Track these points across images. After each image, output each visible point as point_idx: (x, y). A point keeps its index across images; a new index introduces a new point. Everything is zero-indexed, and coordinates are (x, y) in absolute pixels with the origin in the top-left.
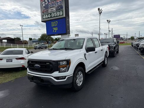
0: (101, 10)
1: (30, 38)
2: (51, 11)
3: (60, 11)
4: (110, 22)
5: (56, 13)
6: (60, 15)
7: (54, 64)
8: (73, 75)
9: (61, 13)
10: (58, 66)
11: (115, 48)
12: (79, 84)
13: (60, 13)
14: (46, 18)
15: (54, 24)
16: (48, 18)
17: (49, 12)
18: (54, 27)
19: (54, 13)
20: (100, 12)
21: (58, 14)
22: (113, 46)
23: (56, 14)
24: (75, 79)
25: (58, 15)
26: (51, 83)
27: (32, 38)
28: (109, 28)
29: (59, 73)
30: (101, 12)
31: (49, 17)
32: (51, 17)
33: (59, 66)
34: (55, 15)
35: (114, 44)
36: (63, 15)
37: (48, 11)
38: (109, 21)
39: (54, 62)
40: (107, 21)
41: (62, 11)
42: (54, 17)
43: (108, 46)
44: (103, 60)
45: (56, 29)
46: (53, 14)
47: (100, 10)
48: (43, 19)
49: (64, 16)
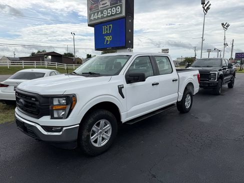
0: (208, 3)
1: (88, 55)
2: (103, 6)
3: (117, 6)
4: (228, 26)
5: (110, 9)
6: (117, 12)
7: (41, 101)
8: (78, 125)
9: (118, 8)
10: (49, 105)
11: (221, 77)
12: (100, 144)
13: (117, 10)
14: (95, 19)
15: (107, 29)
16: (98, 18)
17: (100, 9)
18: (107, 35)
19: (107, 9)
20: (206, 8)
21: (114, 10)
22: (217, 73)
23: (111, 11)
24: (85, 133)
25: (113, 14)
26: (36, 136)
27: (91, 55)
28: (225, 39)
29: (51, 118)
30: (208, 8)
31: (100, 16)
32: (102, 18)
33: (50, 107)
34: (109, 13)
35: (220, 70)
36: (121, 13)
37: (98, 6)
38: (225, 26)
39: (42, 99)
40: (223, 24)
41: (121, 6)
42: (107, 16)
43: (197, 72)
44: (180, 100)
45: (108, 39)
46: (106, 11)
47: (206, 3)
48: (91, 20)
49: (124, 14)
